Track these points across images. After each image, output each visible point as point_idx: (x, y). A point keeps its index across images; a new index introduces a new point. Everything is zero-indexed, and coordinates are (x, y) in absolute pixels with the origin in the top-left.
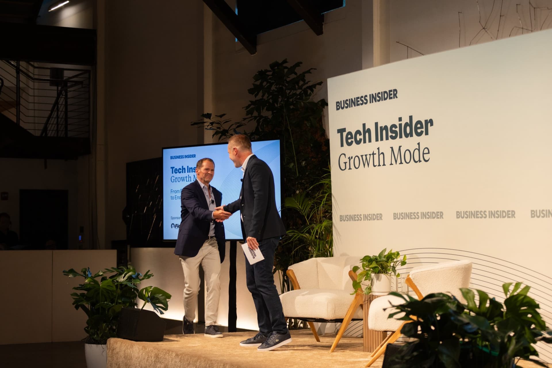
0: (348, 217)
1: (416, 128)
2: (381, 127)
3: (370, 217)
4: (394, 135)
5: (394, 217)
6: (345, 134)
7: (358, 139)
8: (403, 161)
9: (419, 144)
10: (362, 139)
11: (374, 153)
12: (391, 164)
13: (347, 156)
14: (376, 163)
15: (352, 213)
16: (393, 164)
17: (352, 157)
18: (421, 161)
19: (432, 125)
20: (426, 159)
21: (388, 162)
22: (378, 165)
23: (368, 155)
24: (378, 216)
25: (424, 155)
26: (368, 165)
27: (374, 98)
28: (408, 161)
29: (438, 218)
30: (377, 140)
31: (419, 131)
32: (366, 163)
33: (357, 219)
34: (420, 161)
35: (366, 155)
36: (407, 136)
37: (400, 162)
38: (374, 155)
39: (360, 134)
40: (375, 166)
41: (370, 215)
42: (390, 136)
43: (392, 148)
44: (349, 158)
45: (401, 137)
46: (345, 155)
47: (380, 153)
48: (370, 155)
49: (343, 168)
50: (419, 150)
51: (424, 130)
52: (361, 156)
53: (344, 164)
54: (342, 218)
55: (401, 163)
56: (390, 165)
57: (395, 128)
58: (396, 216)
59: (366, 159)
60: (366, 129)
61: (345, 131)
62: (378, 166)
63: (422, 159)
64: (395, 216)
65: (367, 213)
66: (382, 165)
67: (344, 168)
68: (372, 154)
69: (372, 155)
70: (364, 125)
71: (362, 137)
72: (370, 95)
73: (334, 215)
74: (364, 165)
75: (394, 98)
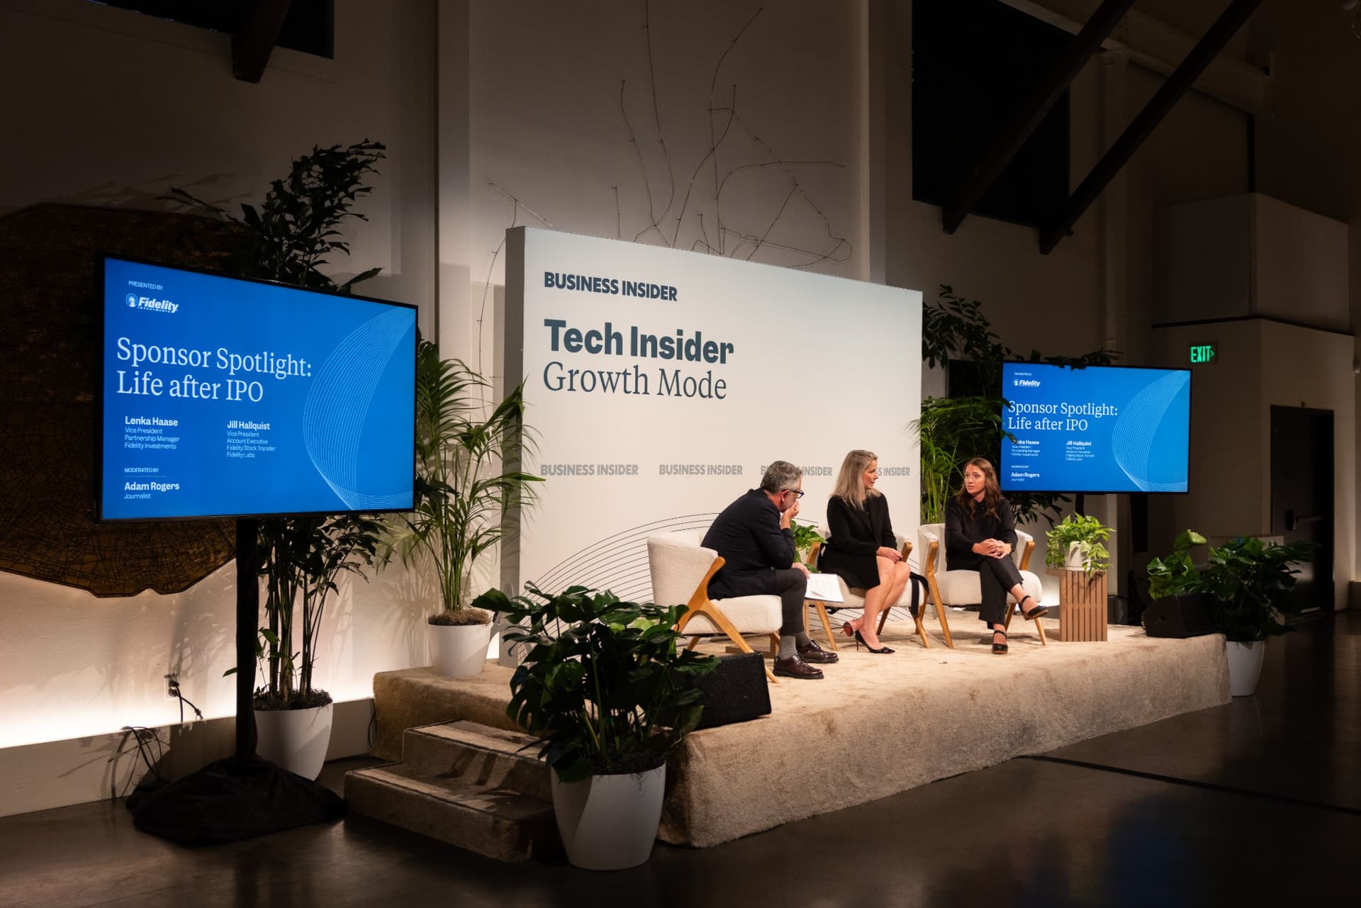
0: (562, 469)
1: (706, 351)
2: (643, 337)
3: (612, 469)
4: (667, 352)
5: (661, 471)
6: (562, 332)
7: (594, 346)
8: (682, 392)
9: (709, 372)
10: (601, 346)
11: (628, 372)
12: (660, 394)
13: (567, 368)
14: (631, 387)
15: (572, 462)
16: (662, 394)
17: (577, 372)
18: (712, 397)
19: (731, 351)
20: (721, 395)
21: (653, 390)
22: (634, 391)
23: (614, 373)
24: (629, 468)
25: (718, 389)
26: (614, 389)
27: (630, 288)
28: (690, 393)
29: (734, 473)
30: (634, 353)
31: (711, 355)
32: (609, 386)
33: (583, 471)
34: (710, 396)
35: (610, 374)
36: (690, 358)
37: (676, 393)
38: (628, 376)
39: (599, 338)
40: (627, 392)
41: (612, 466)
42: (660, 353)
43: (663, 371)
44: (571, 372)
45: (680, 357)
46: (561, 365)
47: (639, 375)
48: (618, 374)
49: (556, 386)
50: (710, 381)
51: (719, 355)
52: (599, 372)
53: (558, 380)
54: (545, 469)
55: (678, 394)
56: (658, 394)
57: (670, 343)
58: (665, 470)
59: (610, 378)
60: (612, 333)
61: (563, 326)
62: (635, 393)
63: (713, 393)
65: (606, 463)
66: (641, 393)
67: (558, 387)
68: (622, 372)
69: (623, 375)
70: (608, 326)
71: (602, 343)
72: (624, 282)
73: (524, 464)
74: (605, 388)
75: (670, 299)
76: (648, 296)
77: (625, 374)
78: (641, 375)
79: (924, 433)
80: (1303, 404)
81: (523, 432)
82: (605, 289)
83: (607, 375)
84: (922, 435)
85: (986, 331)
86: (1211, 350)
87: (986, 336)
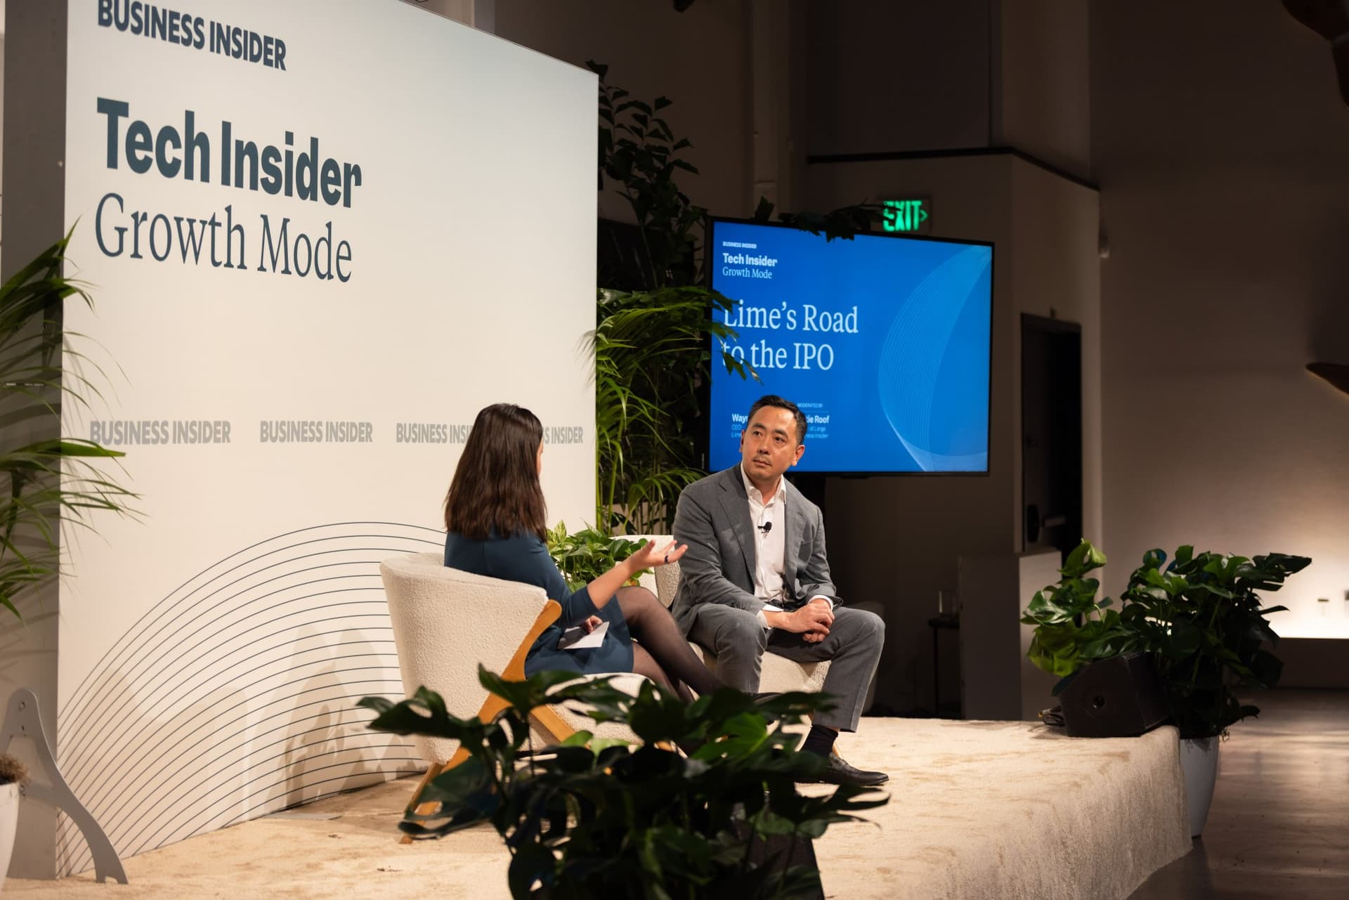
0: (122, 429)
1: (325, 181)
2: (239, 143)
3: (193, 432)
4: (271, 180)
5: (262, 435)
6: (124, 124)
7: (169, 160)
8: (291, 264)
9: (329, 225)
10: (181, 162)
11: (217, 220)
12: (262, 269)
13: (130, 208)
14: (221, 256)
15: (136, 417)
16: (265, 270)
17: (145, 217)
18: (333, 278)
19: (358, 183)
20: (345, 275)
21: (252, 260)
22: (225, 261)
23: (198, 221)
24: (218, 428)
25: (340, 260)
26: (197, 254)
27: (221, 39)
28: (303, 269)
29: (361, 440)
30: (226, 181)
31: (331, 189)
32: (189, 248)
33: (152, 436)
34: (331, 277)
35: (191, 222)
36: (303, 193)
37: (283, 269)
38: (216, 228)
39: (177, 145)
40: (216, 264)
41: (194, 423)
42: (262, 180)
43: (265, 218)
44: (135, 216)
45: (289, 192)
46: (120, 200)
47: (232, 227)
48: (204, 223)
49: (112, 246)
50: (329, 244)
51: (341, 189)
52: (176, 218)
53: (117, 233)
54: (98, 433)
55: (286, 271)
56: (259, 269)
57: (276, 161)
58: (268, 432)
59: (192, 233)
60: (196, 133)
61: (126, 114)
62: (225, 266)
63: (334, 270)
64: (266, 431)
65: (185, 418)
66: (235, 267)
67: (116, 249)
68: (209, 220)
69: (210, 227)
70: (190, 116)
71: (180, 154)
72: (212, 24)
73: (65, 419)
74: (184, 253)
75: (277, 67)
76: (245, 58)
77: (214, 223)
78: (234, 229)
79: (604, 359)
80: (1053, 312)
81: (64, 348)
82: (186, 36)
83: (187, 224)
84: (598, 362)
85: (670, 159)
86: (921, 208)
87: (669, 168)
